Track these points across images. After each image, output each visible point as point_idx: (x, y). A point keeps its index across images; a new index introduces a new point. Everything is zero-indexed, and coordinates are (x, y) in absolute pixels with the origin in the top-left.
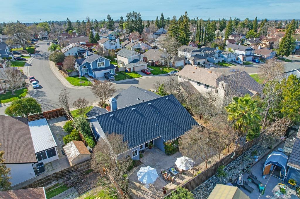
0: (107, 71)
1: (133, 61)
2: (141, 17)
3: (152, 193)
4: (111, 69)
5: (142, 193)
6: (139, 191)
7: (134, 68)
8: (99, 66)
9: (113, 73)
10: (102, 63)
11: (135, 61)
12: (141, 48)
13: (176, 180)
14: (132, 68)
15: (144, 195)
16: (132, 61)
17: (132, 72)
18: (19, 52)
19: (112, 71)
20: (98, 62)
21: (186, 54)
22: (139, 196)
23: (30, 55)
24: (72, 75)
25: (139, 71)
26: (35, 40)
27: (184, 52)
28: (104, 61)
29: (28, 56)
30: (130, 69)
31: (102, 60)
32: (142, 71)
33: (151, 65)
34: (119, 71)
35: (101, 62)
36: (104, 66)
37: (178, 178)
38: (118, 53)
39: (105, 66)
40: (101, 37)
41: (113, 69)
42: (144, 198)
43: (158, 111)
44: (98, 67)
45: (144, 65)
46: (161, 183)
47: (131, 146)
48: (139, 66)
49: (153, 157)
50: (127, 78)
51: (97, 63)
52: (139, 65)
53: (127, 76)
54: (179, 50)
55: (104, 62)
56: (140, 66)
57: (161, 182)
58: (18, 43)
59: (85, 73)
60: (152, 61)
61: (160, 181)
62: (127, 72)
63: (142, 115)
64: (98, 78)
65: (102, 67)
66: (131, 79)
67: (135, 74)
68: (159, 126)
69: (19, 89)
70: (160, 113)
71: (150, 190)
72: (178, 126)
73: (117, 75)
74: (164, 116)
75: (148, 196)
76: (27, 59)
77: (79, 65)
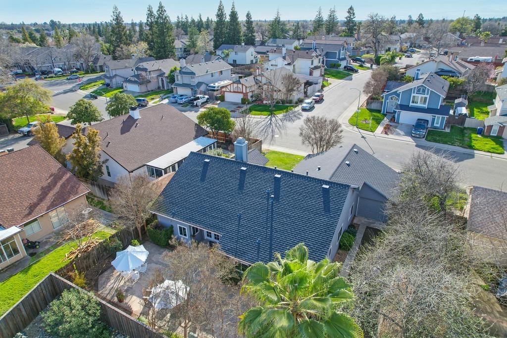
0: (428, 117)
4: (437, 116)
7: (503, 128)
8: (413, 102)
9: (438, 125)
10: (422, 98)
14: (496, 128)
15: (114, 279)
17: (491, 137)
18: (364, 60)
19: (438, 121)
20: (414, 93)
22: (112, 275)
23: (372, 66)
24: (372, 108)
28: (427, 94)
30: (491, 127)
31: (424, 91)
34: (465, 125)
35: (420, 96)
36: (424, 106)
39: (426, 106)
41: (441, 116)
42: (110, 281)
43: (273, 196)
44: (411, 104)
51: (413, 95)
53: (463, 140)
55: (428, 96)
62: (480, 132)
63: (241, 186)
64: (402, 124)
65: (419, 105)
66: (465, 148)
67: (493, 143)
68: (240, 220)
69: (288, 105)
70: (272, 202)
71: (125, 283)
72: (271, 244)
73: (448, 130)
74: (272, 211)
75: (113, 284)
76: (359, 71)
77: (388, 92)
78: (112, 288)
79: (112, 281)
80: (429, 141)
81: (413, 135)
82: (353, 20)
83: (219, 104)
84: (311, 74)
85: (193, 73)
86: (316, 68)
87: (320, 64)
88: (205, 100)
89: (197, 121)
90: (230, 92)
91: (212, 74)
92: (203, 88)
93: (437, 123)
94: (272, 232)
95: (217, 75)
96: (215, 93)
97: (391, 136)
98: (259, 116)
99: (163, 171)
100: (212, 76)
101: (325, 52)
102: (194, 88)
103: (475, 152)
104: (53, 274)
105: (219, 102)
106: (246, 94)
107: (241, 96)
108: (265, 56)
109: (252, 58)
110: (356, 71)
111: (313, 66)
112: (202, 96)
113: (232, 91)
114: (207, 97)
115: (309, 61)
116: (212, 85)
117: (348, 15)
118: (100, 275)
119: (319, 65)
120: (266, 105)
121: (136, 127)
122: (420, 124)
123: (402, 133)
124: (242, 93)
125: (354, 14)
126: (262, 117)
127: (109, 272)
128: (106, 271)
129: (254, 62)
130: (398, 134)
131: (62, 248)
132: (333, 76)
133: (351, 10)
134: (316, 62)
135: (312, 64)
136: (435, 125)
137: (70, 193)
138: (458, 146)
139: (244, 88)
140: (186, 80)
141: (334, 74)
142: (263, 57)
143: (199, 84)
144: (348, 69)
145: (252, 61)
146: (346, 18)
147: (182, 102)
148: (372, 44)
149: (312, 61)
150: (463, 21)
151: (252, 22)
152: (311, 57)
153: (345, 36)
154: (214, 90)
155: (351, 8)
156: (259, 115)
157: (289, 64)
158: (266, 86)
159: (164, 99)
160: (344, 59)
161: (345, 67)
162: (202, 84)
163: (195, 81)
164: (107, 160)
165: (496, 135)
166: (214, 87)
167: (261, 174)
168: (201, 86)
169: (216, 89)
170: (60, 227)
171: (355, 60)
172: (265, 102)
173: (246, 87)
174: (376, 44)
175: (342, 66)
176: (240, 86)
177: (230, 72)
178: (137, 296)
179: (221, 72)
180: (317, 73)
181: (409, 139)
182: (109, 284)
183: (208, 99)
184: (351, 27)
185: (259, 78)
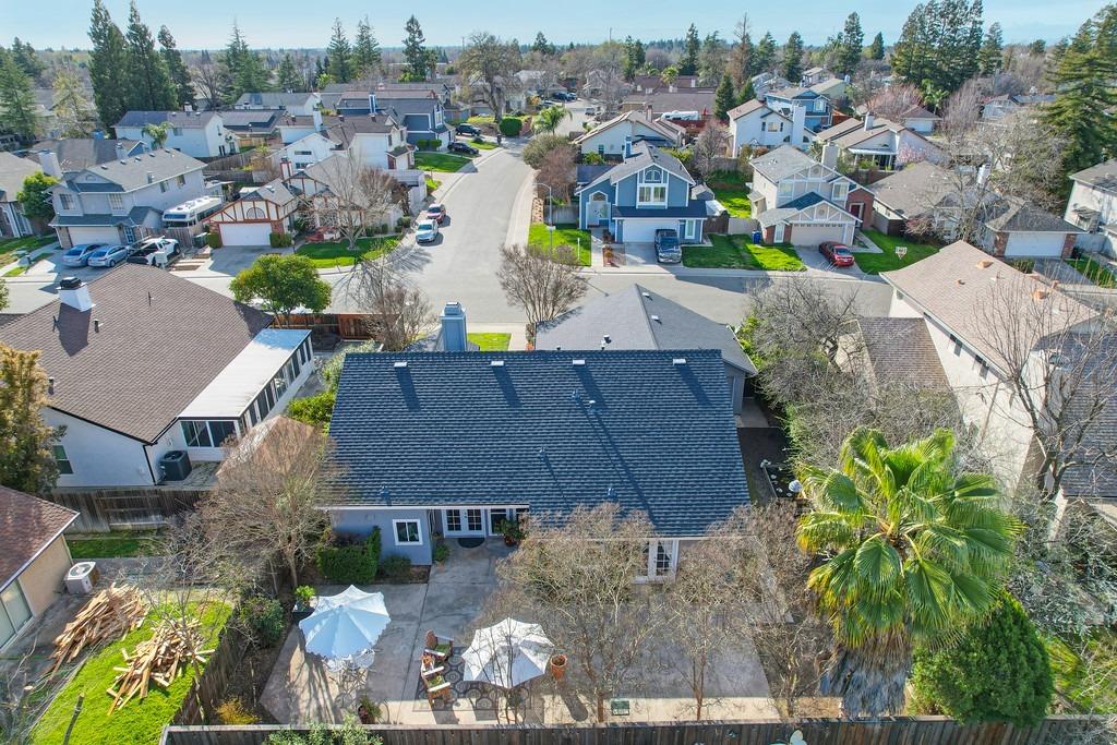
0: (672, 223)
1: (797, 200)
2: (981, 23)
3: (333, 698)
4: (687, 219)
5: (311, 677)
6: (311, 668)
7: (788, 229)
8: (642, 199)
9: (693, 237)
10: (656, 189)
11: (806, 201)
12: (894, 157)
13: (458, 705)
14: (780, 230)
15: (306, 691)
16: (793, 198)
17: (777, 245)
18: (477, 129)
19: (692, 229)
20: (641, 182)
21: (1110, 203)
22: (292, 684)
23: (499, 141)
24: (556, 221)
25: (808, 248)
26: (568, 95)
27: (1097, 194)
28: (665, 182)
29: (493, 144)
30: (771, 229)
31: (657, 176)
32: (820, 246)
33: (885, 230)
34: (731, 231)
35: (653, 186)
36: (662, 204)
37: (474, 700)
38: (759, 159)
39: (665, 204)
40: (775, 99)
41: (694, 219)
42: (298, 698)
43: (592, 402)
44: (639, 204)
45: (840, 225)
46: (401, 684)
47: (383, 495)
48: (815, 225)
49: (481, 579)
50: (736, 264)
51: (639, 185)
52: (816, 221)
53: (742, 257)
54: (1080, 183)
55: (666, 186)
56: (822, 225)
57: (406, 679)
58: (483, 101)
59: (600, 221)
60: (899, 212)
61: (404, 673)
62: (758, 240)
63: (512, 399)
64: (629, 244)
65: (654, 202)
66: (751, 269)
67: (783, 255)
68: (548, 465)
69: (380, 236)
70: (596, 414)
71: (341, 686)
72: (640, 492)
73: (709, 244)
74: (606, 430)
75: (314, 701)
76: (481, 152)
77: (584, 186)
78: (319, 708)
79: (306, 696)
80: (691, 266)
81: (662, 260)
82: (421, 45)
83: (211, 254)
84: (392, 165)
85: (112, 187)
86: (399, 151)
87: (404, 144)
88: (170, 249)
89: (232, 295)
90: (235, 222)
91: (162, 183)
92: (150, 220)
93: (690, 234)
94: (627, 469)
95: (173, 187)
96: (191, 230)
97: (623, 269)
98: (335, 269)
99: (236, 423)
100: (163, 190)
101: (401, 118)
102: (126, 224)
103: (769, 273)
104: (176, 729)
105: (208, 250)
106: (277, 224)
107: (267, 229)
108: (248, 134)
109: (222, 141)
110: (476, 153)
111: (392, 149)
112: (157, 241)
113: (240, 219)
114: (173, 241)
115: (383, 138)
116: (174, 211)
117: (407, 35)
118: (258, 697)
119: (402, 145)
120: (332, 243)
121: (97, 330)
122: (666, 239)
123: (640, 260)
124: (268, 221)
125: (420, 33)
126: (343, 269)
127: (275, 682)
128: (266, 682)
129: (228, 150)
130: (634, 263)
131: (78, 682)
132: (436, 167)
133: (412, 26)
134: (397, 141)
135: (390, 144)
136: (687, 237)
137: (27, 535)
138: (740, 267)
139: (272, 208)
140: (95, 204)
141: (436, 163)
142: (245, 136)
143: (139, 213)
144: (457, 150)
145: (222, 148)
146: (406, 42)
147: (103, 263)
148: (486, 97)
149: (390, 137)
150: (611, 47)
151: (177, 54)
152: (387, 130)
153: (411, 80)
154: (184, 224)
155: (412, 21)
156: (331, 266)
157: (340, 147)
158: (321, 200)
159: (37, 260)
160: (442, 130)
161: (450, 147)
162: (147, 212)
163: (124, 207)
164: (63, 428)
165: (781, 241)
166: (184, 216)
167: (540, 365)
168: (145, 215)
169: (188, 219)
170: (14, 639)
171: (461, 130)
172: (327, 237)
173: (277, 206)
174: (493, 96)
175: (445, 144)
176: (261, 205)
177: (201, 177)
178: (397, 700)
179: (182, 179)
180: (402, 162)
181: (656, 268)
182: (302, 705)
183: (176, 246)
184: (420, 62)
185: (297, 183)
